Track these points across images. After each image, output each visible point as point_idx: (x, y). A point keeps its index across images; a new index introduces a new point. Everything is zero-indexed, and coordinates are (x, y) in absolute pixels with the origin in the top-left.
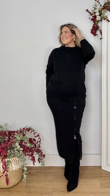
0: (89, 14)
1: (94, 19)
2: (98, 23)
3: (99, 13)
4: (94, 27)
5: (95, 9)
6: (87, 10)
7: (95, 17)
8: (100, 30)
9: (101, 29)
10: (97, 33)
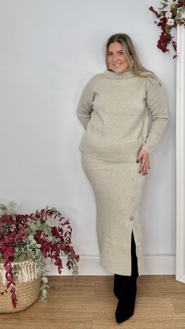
0: (154, 15)
1: (163, 24)
2: (171, 30)
3: (171, 14)
4: (163, 38)
5: (164, 7)
6: (151, 9)
7: (165, 20)
8: (173, 42)
9: (175, 41)
10: (168, 48)
